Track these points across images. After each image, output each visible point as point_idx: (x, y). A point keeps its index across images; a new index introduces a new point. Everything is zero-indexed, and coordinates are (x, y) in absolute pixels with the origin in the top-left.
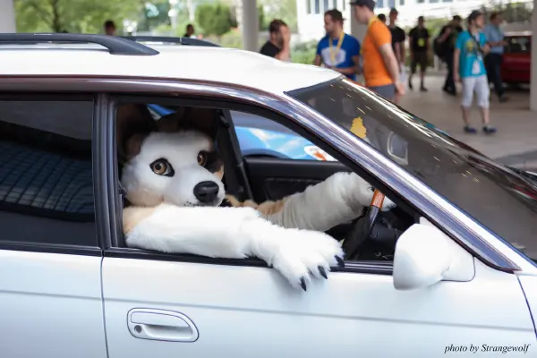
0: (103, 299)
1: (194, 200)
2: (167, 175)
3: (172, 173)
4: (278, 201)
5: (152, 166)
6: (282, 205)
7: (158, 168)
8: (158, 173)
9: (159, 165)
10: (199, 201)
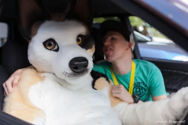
5: (44, 44)
8: (50, 48)
9: (50, 43)
10: (73, 72)
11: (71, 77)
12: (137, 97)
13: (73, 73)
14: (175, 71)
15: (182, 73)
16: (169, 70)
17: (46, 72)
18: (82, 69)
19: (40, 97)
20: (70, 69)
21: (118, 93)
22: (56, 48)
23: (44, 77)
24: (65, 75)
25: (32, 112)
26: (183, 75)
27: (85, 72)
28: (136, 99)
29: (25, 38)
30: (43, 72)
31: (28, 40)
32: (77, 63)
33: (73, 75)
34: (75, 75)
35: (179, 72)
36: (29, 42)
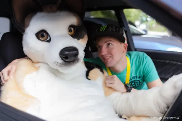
5: (36, 35)
8: (43, 39)
9: (43, 34)
10: (63, 61)
11: (62, 66)
12: (129, 86)
13: (64, 63)
14: (168, 61)
15: (175, 62)
16: (162, 61)
17: (41, 62)
18: (73, 58)
19: (35, 86)
20: (61, 59)
21: (112, 84)
22: (48, 39)
23: (39, 67)
24: (57, 65)
25: (26, 100)
26: (175, 65)
27: (76, 62)
28: (128, 88)
29: (19, 30)
30: (38, 62)
31: (22, 32)
32: (67, 53)
33: (64, 65)
34: (65, 65)
35: (171, 62)
36: (24, 33)
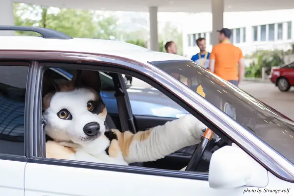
0: (25, 190)
1: (84, 135)
2: (68, 119)
3: (71, 118)
4: (146, 131)
5: (58, 114)
6: (149, 133)
7: (63, 114)
8: (63, 117)
13: (88, 137)
